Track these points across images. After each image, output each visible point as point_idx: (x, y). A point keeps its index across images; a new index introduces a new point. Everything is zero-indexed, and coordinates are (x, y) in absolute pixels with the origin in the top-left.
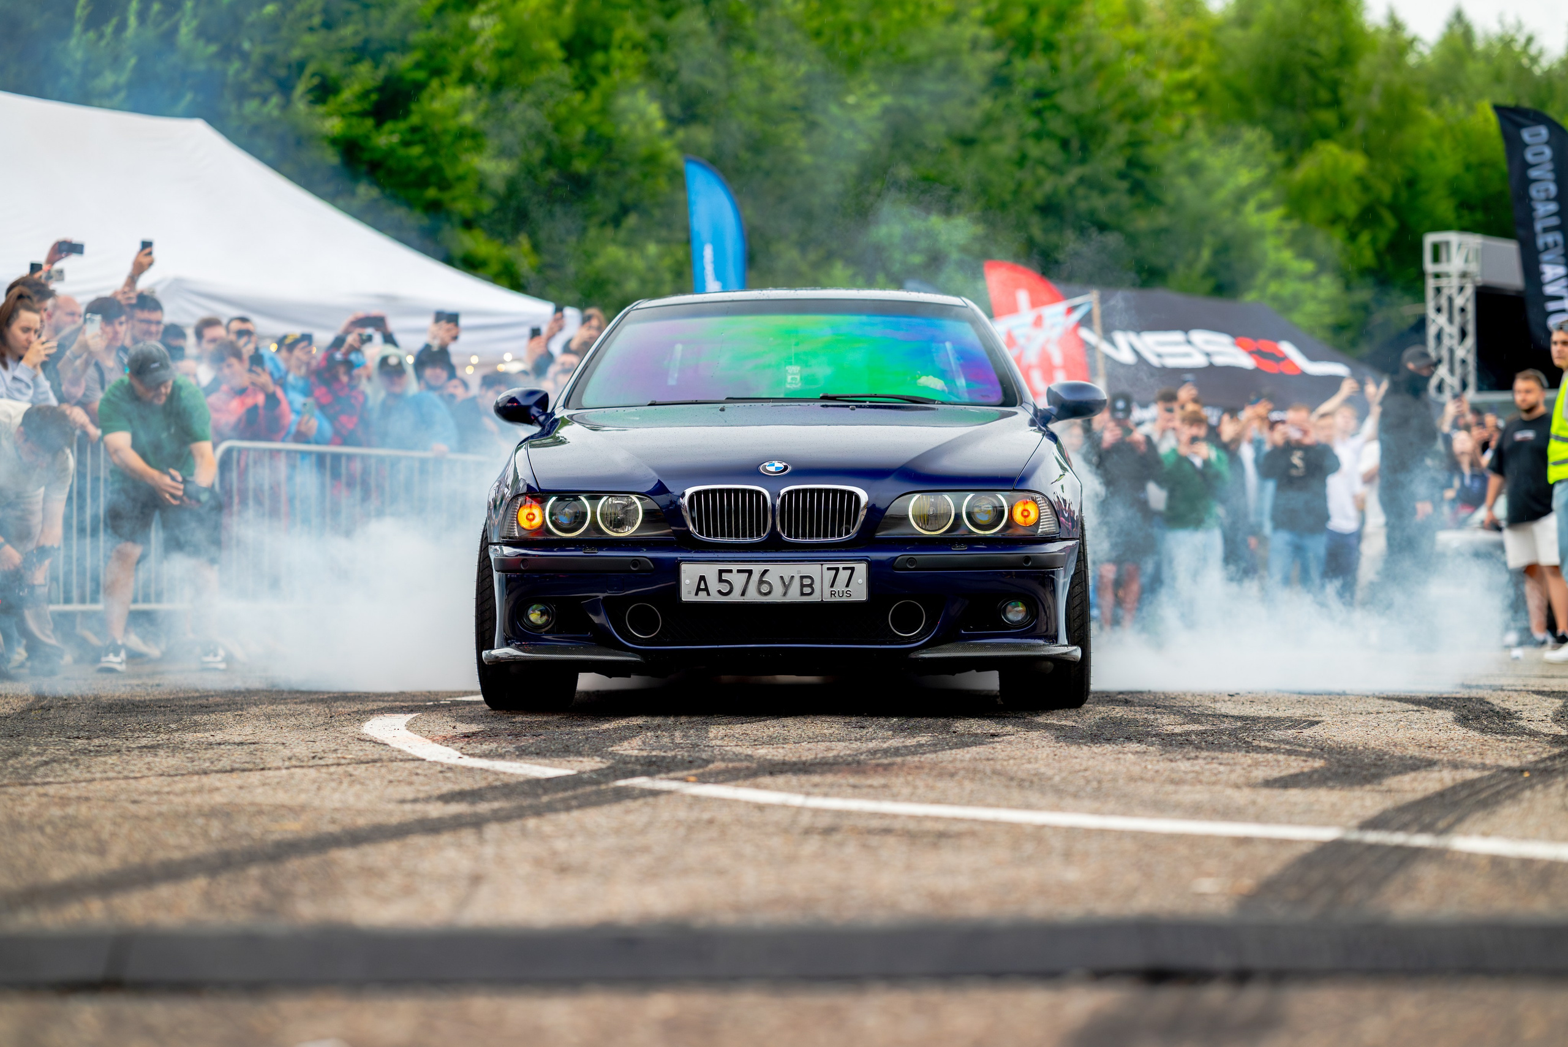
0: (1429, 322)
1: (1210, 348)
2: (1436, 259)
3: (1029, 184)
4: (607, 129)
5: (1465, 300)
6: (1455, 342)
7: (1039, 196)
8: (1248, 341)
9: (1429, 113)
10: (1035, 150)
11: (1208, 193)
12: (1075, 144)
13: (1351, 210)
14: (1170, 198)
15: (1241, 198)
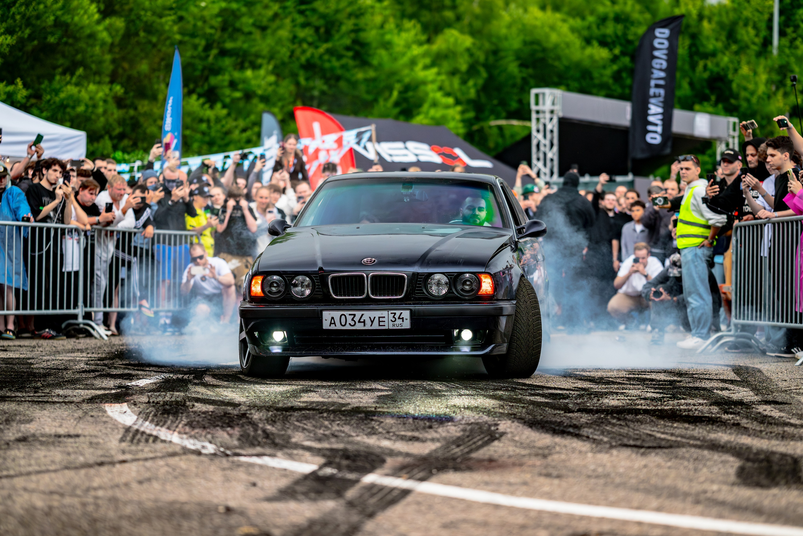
0: (533, 137)
1: (417, 152)
2: (537, 103)
3: (298, 52)
4: (67, 18)
5: (553, 125)
6: (547, 149)
7: (303, 59)
8: (437, 148)
9: (503, 13)
10: (302, 33)
11: (395, 59)
12: (322, 30)
13: (464, 67)
14: (375, 62)
15: (413, 62)
